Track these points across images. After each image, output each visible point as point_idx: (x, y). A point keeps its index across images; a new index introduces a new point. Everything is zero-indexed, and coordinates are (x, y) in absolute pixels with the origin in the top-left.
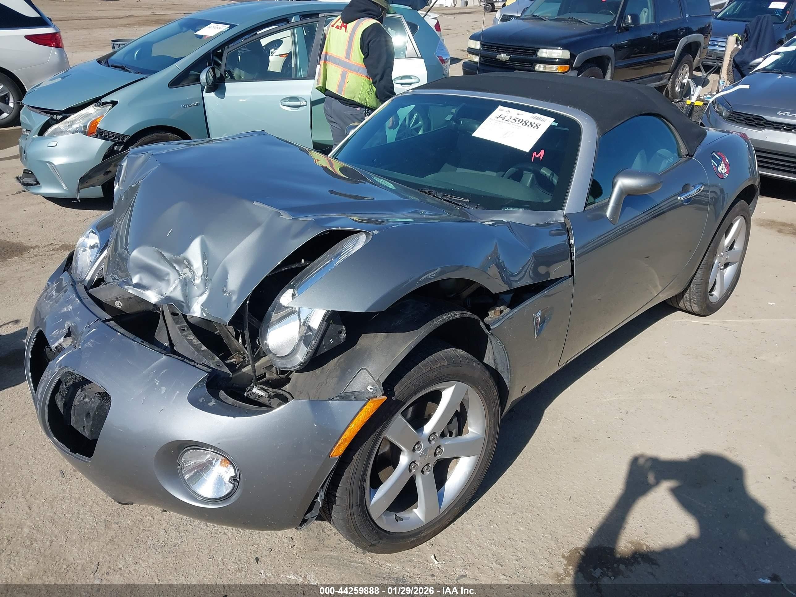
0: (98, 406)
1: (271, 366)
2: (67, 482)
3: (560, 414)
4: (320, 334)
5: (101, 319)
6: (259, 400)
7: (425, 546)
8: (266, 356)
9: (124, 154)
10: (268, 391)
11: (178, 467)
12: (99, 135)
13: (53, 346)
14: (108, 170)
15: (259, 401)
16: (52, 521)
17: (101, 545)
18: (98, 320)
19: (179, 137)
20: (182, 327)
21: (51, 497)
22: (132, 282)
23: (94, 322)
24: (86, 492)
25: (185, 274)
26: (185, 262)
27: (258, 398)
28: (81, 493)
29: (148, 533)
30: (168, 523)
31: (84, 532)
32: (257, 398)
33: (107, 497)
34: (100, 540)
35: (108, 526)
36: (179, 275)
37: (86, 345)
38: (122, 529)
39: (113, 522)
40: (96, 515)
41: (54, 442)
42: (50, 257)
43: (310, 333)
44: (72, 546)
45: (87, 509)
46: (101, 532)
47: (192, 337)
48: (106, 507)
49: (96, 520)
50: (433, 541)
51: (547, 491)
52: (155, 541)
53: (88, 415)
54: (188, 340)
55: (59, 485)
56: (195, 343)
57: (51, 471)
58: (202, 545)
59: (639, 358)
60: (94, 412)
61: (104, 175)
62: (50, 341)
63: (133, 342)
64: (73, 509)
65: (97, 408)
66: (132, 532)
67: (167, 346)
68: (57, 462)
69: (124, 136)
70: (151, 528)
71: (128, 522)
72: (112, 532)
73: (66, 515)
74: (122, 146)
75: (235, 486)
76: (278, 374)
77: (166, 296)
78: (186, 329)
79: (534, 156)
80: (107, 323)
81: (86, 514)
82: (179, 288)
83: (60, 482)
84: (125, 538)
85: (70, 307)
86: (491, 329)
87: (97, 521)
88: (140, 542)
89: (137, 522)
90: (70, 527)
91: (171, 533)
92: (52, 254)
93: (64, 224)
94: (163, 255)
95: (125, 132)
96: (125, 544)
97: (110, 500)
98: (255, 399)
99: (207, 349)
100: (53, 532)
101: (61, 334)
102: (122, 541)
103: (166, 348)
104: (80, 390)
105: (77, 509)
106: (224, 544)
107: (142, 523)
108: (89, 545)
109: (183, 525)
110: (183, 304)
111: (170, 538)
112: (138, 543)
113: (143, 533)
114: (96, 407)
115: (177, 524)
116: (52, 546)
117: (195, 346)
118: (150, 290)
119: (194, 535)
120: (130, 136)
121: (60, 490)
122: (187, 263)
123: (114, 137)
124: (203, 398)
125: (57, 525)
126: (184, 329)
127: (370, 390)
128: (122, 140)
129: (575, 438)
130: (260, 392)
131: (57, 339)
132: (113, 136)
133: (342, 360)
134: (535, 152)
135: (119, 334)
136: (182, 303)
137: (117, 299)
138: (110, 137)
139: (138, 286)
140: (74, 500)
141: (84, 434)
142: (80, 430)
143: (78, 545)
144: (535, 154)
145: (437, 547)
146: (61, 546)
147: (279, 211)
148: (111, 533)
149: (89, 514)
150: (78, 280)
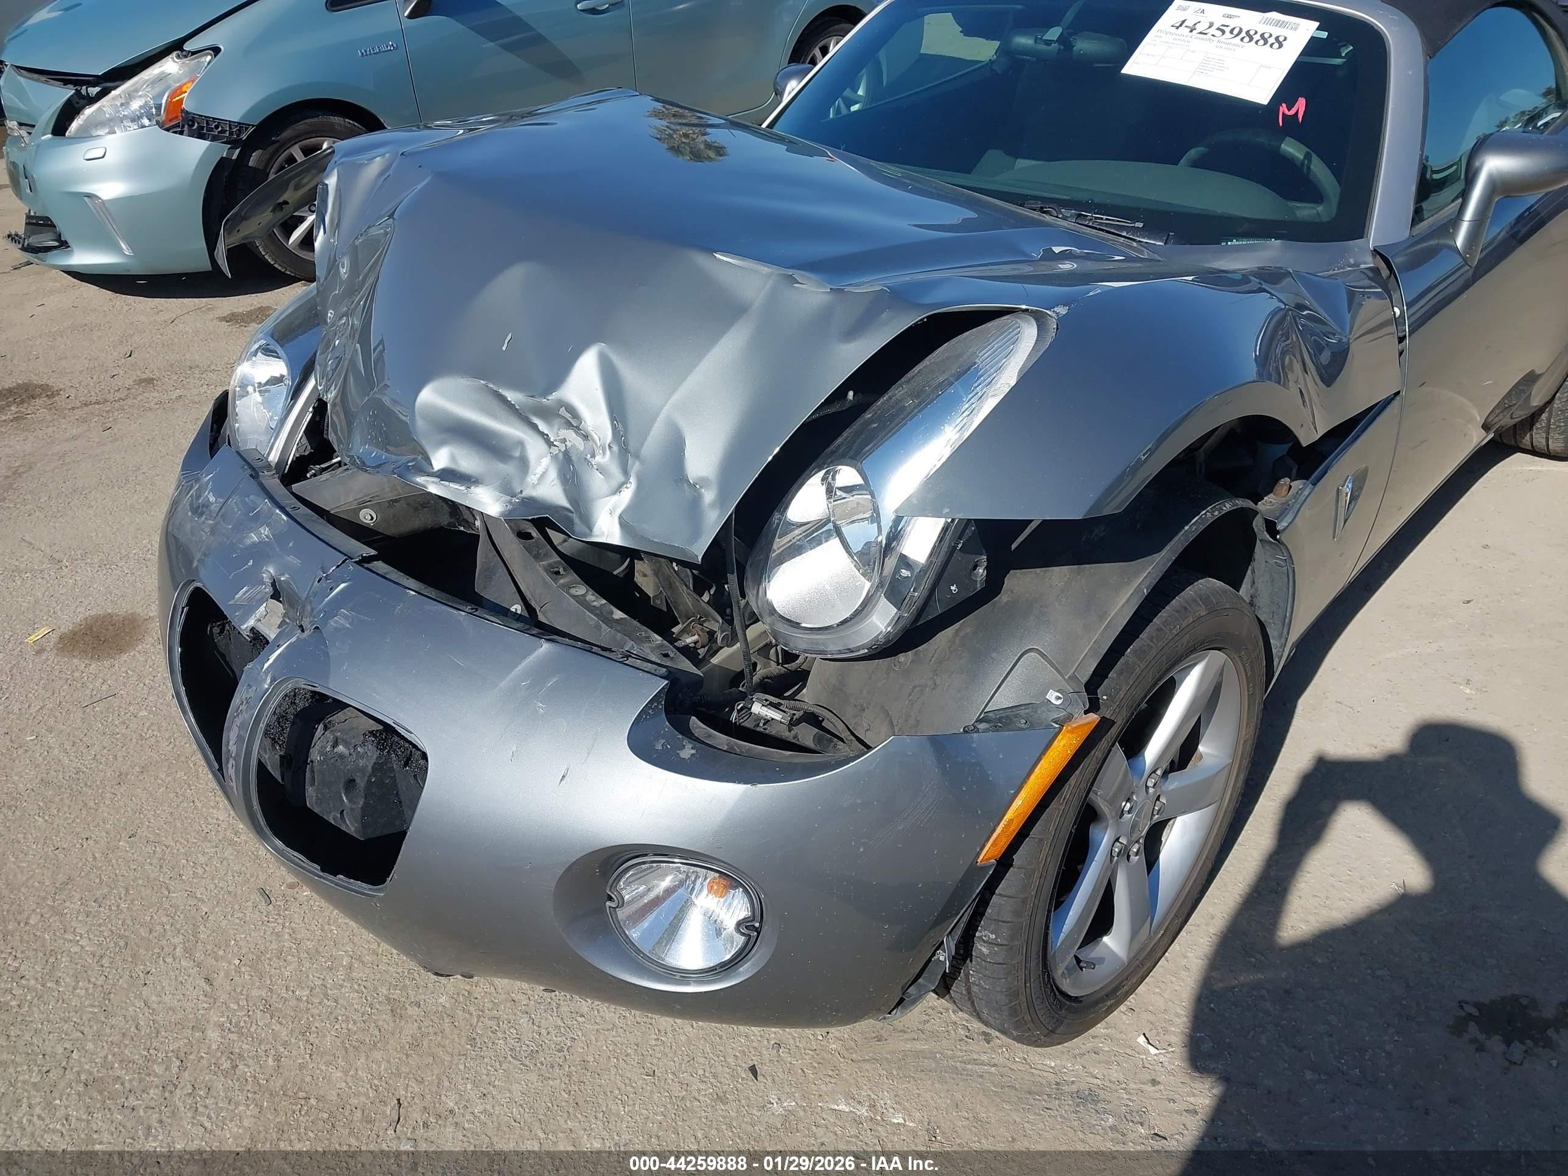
0: (375, 763)
1: (768, 646)
2: (280, 915)
3: (1324, 694)
4: (931, 575)
5: (352, 559)
6: (765, 729)
7: (1119, 1016)
8: (757, 620)
9: (321, 156)
10: (781, 708)
11: (608, 903)
12: (186, 126)
13: (245, 626)
14: (281, 200)
15: (767, 732)
16: (268, 1008)
17: (394, 1059)
18: (346, 560)
19: (356, 124)
20: (551, 566)
21: (252, 952)
22: (433, 468)
23: (338, 566)
24: (329, 935)
25: (564, 441)
26: (562, 411)
27: (764, 724)
28: (316, 938)
29: (493, 1023)
30: (531, 998)
31: (349, 1030)
32: (761, 725)
33: (379, 945)
34: (389, 1046)
35: (398, 1011)
36: (550, 444)
37: (332, 624)
38: (432, 1017)
39: (408, 1002)
40: (365, 987)
41: (275, 848)
42: (117, 405)
43: (905, 573)
44: (328, 1064)
45: (341, 974)
46: (386, 1027)
47: (581, 590)
48: (382, 967)
49: (367, 1000)
50: (1132, 1000)
51: (1350, 871)
52: (513, 1041)
53: (350, 784)
54: (573, 597)
55: (263, 922)
56: (595, 603)
57: (239, 892)
58: (622, 1045)
59: (1457, 560)
60: (366, 778)
61: (274, 211)
62: (233, 616)
63: (455, 612)
64: (308, 976)
65: (373, 768)
66: (456, 1024)
67: (519, 612)
68: (247, 868)
69: (241, 126)
70: (495, 1012)
71: (441, 1000)
72: (410, 1025)
73: (297, 993)
74: (238, 151)
75: (749, 939)
76: (780, 661)
77: (524, 498)
78: (561, 570)
79: (1283, 113)
80: (366, 565)
81: (342, 986)
82: (553, 474)
83: (265, 914)
84: (443, 1037)
85: (265, 531)
86: (1278, 532)
87: (369, 1002)
88: (479, 1045)
89: (461, 999)
90: (311, 1019)
91: (543, 1021)
92: (120, 399)
93: (131, 332)
94: (503, 400)
95: (243, 117)
96: (447, 1052)
97: (387, 950)
98: (758, 729)
99: (626, 616)
100: (275, 1036)
101: (258, 597)
102: (439, 1046)
103: (517, 617)
104: (321, 726)
105: (318, 976)
106: (670, 1040)
107: (473, 1000)
108: (367, 1059)
109: (564, 1000)
110: (570, 514)
111: (544, 1032)
112: (476, 1049)
113: (480, 1024)
114: (370, 768)
115: (551, 999)
116: (281, 1070)
117: (598, 612)
118: (482, 484)
119: (596, 1023)
120: (253, 126)
121: (268, 933)
122: (568, 416)
123: (220, 129)
124: (662, 741)
125: (283, 1018)
126: (556, 569)
127: (1054, 701)
128: (238, 136)
129: (1373, 746)
130: (769, 711)
131: (249, 609)
132: (217, 127)
133: (968, 630)
134: (1284, 105)
135: (414, 593)
136: (566, 513)
137: (362, 505)
138: (212, 130)
139: (448, 475)
140: (306, 955)
141: (343, 828)
142: (332, 818)
143: (342, 1061)
144: (1283, 108)
145: (1145, 1016)
146: (301, 1067)
147: (790, 272)
148: (410, 1029)
149: (349, 985)
150: (260, 464)
